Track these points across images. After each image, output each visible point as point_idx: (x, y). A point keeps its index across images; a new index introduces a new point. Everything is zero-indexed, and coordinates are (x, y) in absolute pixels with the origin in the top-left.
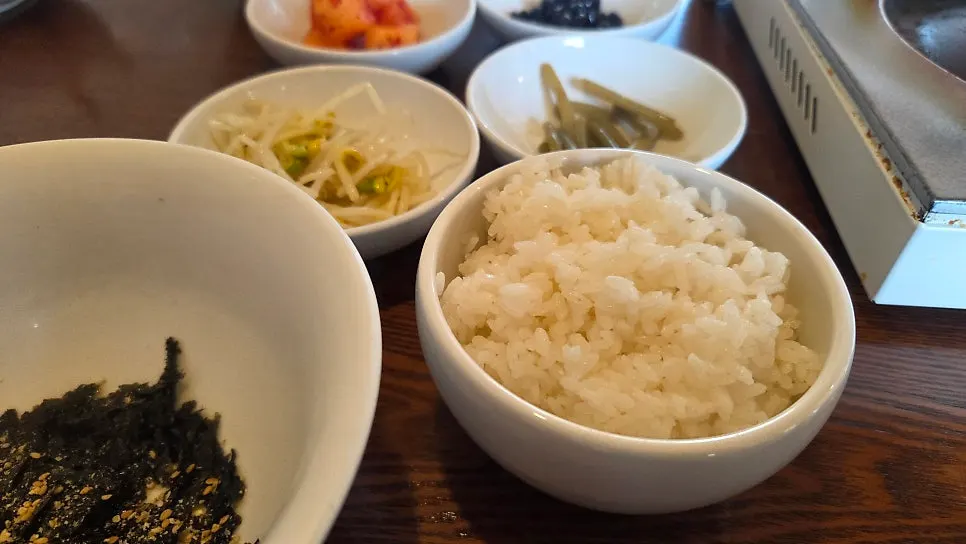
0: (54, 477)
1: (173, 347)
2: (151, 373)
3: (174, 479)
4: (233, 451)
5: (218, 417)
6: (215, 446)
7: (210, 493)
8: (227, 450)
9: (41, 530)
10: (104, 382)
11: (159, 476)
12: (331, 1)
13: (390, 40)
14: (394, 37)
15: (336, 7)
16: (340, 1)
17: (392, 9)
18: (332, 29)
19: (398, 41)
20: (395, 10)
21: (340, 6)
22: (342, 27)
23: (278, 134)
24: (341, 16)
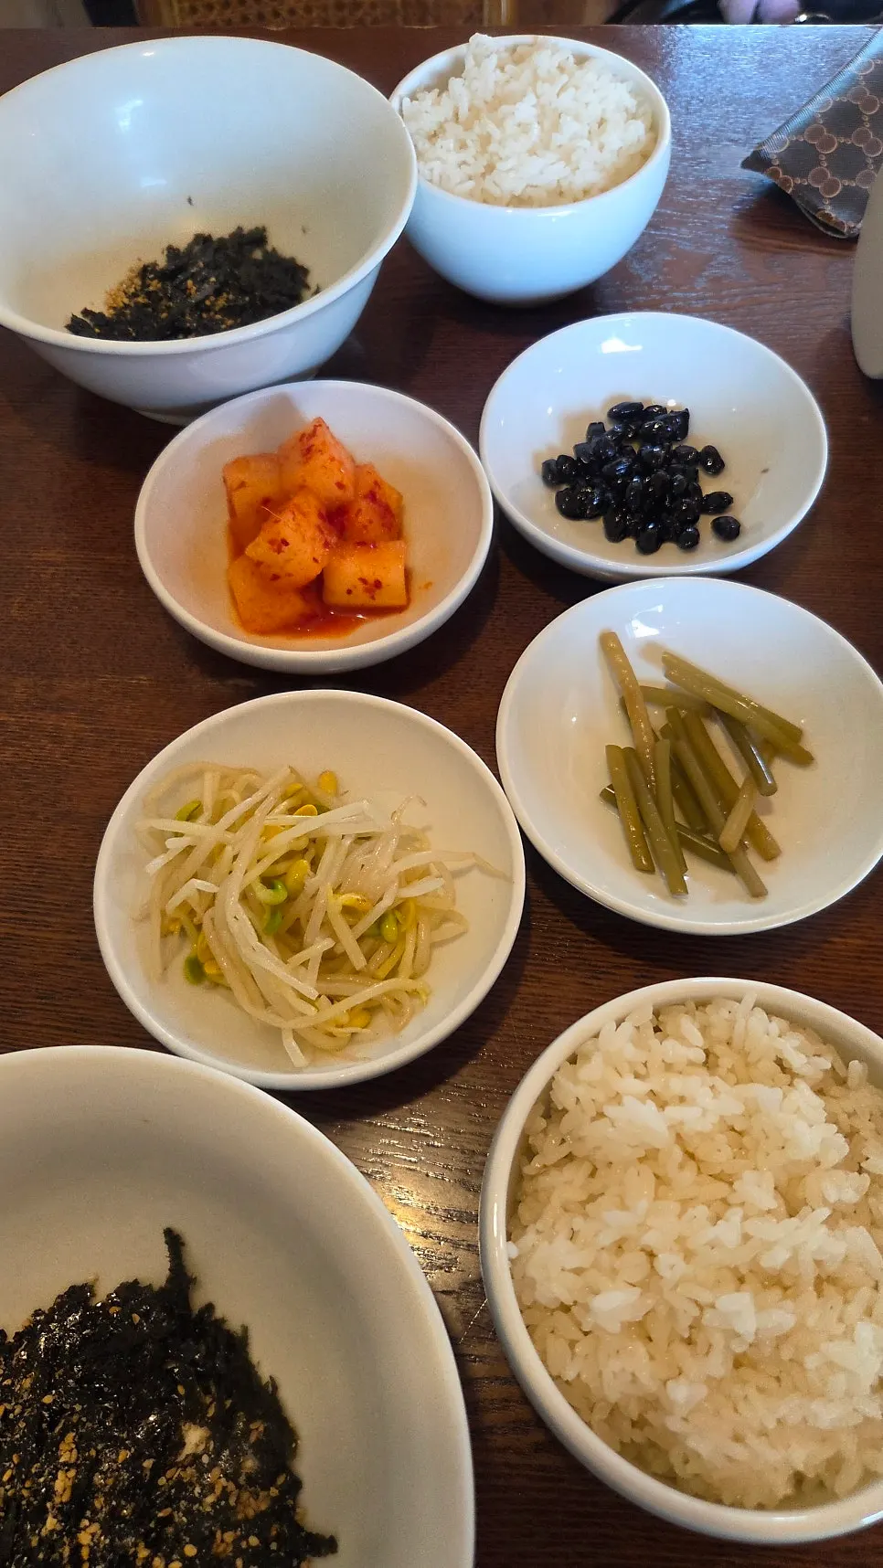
0: (81, 1436)
1: (174, 1241)
2: (154, 1269)
3: (212, 1418)
4: (271, 1377)
5: (245, 1329)
6: (249, 1370)
7: (258, 1438)
8: (265, 1378)
9: (88, 1513)
10: (97, 1280)
11: (196, 1416)
12: (272, 542)
13: (364, 581)
14: (371, 580)
15: (279, 551)
16: (285, 543)
17: (360, 510)
18: (276, 577)
19: (378, 584)
20: (365, 514)
21: (284, 548)
22: (290, 575)
23: (246, 872)
24: (288, 561)
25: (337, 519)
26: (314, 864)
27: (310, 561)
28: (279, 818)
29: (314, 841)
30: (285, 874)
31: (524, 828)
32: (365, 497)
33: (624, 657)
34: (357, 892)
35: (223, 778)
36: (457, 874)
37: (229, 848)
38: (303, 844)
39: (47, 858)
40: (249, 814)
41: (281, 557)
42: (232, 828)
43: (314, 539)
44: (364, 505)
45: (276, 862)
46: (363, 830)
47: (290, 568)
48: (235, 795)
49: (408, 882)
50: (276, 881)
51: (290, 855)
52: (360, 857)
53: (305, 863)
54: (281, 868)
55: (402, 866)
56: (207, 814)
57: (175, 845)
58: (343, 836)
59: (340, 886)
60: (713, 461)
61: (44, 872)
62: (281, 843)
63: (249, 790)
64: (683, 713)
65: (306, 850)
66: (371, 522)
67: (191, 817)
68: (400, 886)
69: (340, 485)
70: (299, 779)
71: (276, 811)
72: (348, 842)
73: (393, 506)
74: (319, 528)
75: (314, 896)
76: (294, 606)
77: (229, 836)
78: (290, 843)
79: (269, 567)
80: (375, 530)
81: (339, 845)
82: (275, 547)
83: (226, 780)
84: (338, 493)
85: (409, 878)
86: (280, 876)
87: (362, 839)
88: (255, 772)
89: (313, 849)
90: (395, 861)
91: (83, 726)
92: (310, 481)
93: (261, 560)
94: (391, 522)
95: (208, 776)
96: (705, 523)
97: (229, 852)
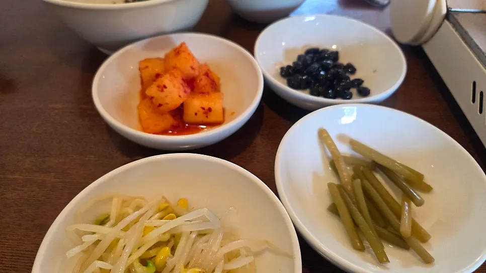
12: (158, 86)
13: (203, 109)
14: (207, 108)
15: (162, 91)
16: (165, 87)
17: (202, 79)
18: (160, 105)
19: (210, 110)
20: (203, 82)
21: (165, 90)
22: (167, 104)
23: (130, 256)
24: (166, 96)
25: (191, 83)
26: (173, 250)
27: (177, 96)
28: (155, 221)
29: (173, 236)
30: (155, 256)
31: (295, 223)
32: (204, 75)
33: (331, 140)
34: (199, 267)
35: (124, 202)
36: (257, 254)
37: (121, 241)
38: (167, 237)
39: (23, 251)
40: (136, 221)
41: (162, 95)
42: (126, 229)
43: (179, 88)
44: (204, 78)
45: (150, 249)
46: (202, 228)
47: (168, 100)
48: (130, 210)
49: (229, 260)
50: (148, 261)
51: (159, 245)
52: (200, 245)
53: (167, 249)
54: (152, 253)
55: (226, 250)
56: (112, 221)
57: (89, 239)
58: (191, 232)
59: (189, 262)
60: (351, 69)
61: (18, 259)
62: (154, 237)
63: (138, 208)
64: (361, 168)
65: (169, 241)
66: (206, 85)
67: (102, 223)
68: (225, 263)
69: (192, 68)
70: (167, 201)
71: (152, 218)
72: (194, 236)
73: (216, 80)
74: (182, 85)
75: (173, 269)
76: (169, 121)
77: (123, 234)
78: (159, 236)
79: (157, 99)
80: (208, 88)
81: (188, 238)
82: (160, 89)
83: (125, 203)
84: (191, 72)
85: (230, 257)
86: (152, 257)
87: (201, 235)
88: (143, 199)
89: (172, 241)
90: (222, 247)
91: (58, 180)
92: (178, 65)
93: (152, 96)
94: (215, 86)
95: (115, 200)
96: (354, 91)
97: (121, 243)
